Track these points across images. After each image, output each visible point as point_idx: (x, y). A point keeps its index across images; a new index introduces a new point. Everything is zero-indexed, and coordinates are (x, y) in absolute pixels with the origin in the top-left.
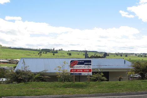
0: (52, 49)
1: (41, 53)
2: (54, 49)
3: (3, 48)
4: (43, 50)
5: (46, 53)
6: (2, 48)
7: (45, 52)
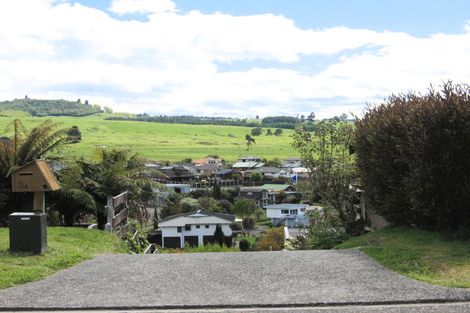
0: (307, 115)
1: (257, 133)
2: (311, 117)
3: (115, 119)
4: (267, 121)
5: (278, 133)
6: (110, 119)
7: (273, 130)
